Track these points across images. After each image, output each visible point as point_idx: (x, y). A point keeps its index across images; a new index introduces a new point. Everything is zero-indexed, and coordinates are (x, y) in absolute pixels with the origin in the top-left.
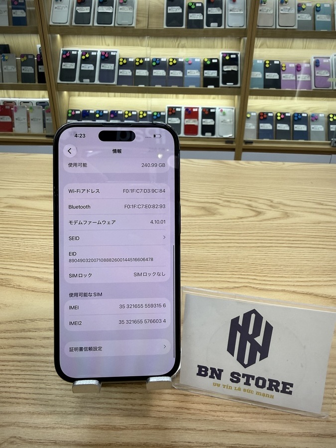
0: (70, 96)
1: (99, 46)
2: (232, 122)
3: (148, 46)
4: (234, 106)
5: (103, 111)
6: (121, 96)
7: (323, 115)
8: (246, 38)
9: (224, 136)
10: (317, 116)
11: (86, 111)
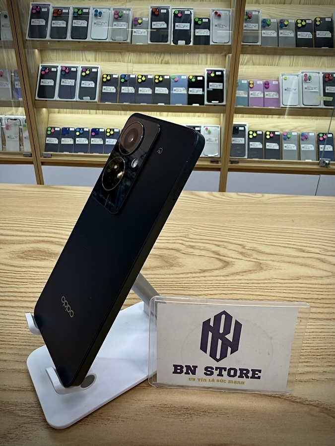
0: (49, 113)
1: (79, 62)
2: (217, 141)
3: (130, 62)
4: (220, 124)
5: (83, 129)
6: (102, 114)
7: (313, 134)
8: (231, 55)
9: (209, 155)
10: (306, 135)
11: (66, 128)
